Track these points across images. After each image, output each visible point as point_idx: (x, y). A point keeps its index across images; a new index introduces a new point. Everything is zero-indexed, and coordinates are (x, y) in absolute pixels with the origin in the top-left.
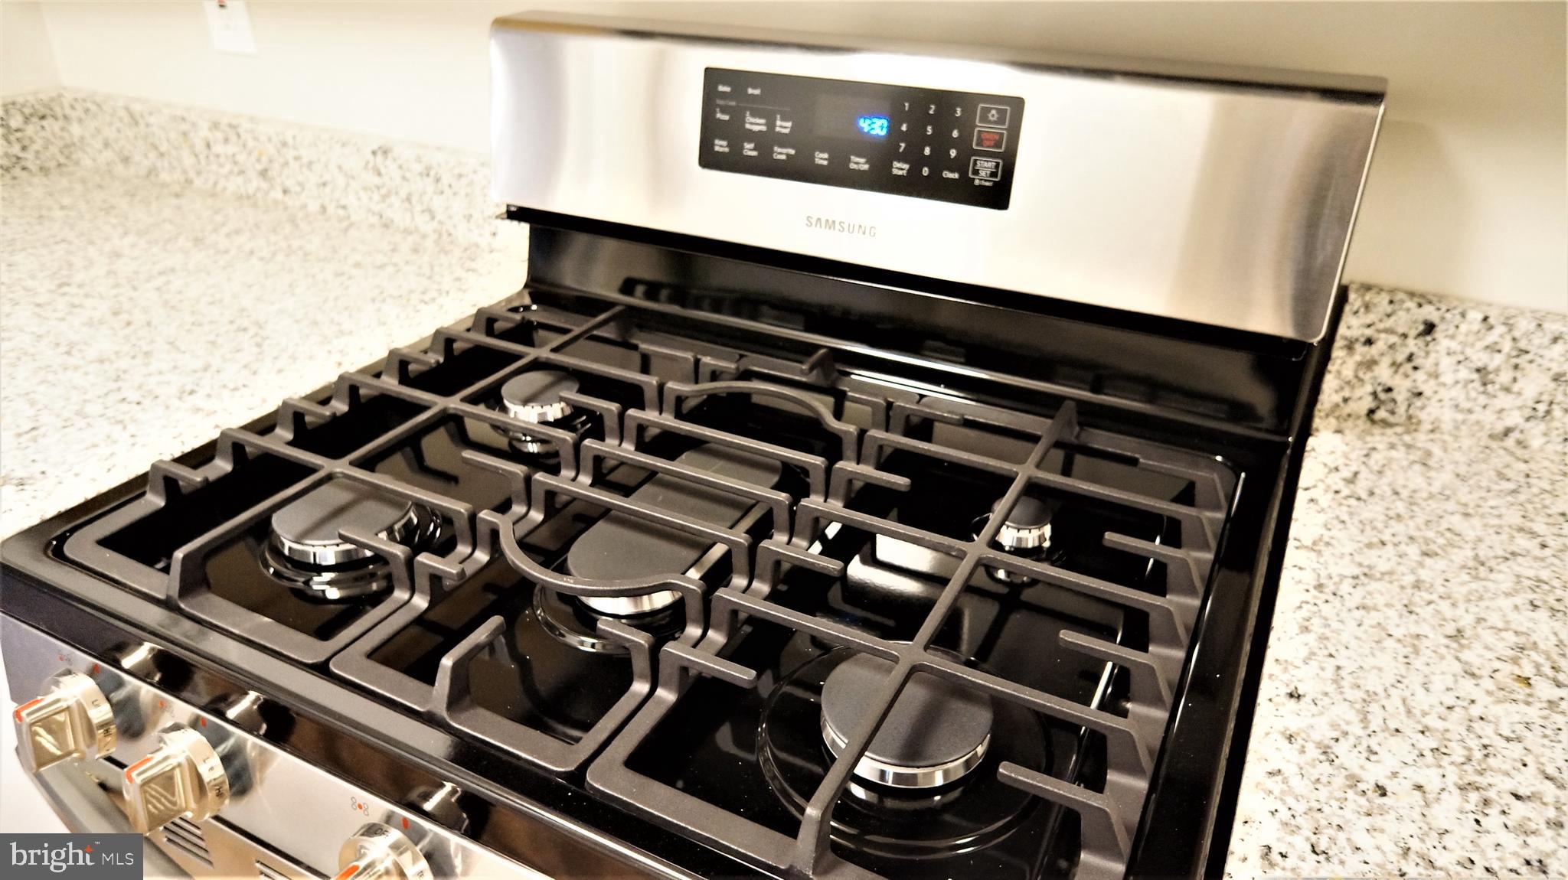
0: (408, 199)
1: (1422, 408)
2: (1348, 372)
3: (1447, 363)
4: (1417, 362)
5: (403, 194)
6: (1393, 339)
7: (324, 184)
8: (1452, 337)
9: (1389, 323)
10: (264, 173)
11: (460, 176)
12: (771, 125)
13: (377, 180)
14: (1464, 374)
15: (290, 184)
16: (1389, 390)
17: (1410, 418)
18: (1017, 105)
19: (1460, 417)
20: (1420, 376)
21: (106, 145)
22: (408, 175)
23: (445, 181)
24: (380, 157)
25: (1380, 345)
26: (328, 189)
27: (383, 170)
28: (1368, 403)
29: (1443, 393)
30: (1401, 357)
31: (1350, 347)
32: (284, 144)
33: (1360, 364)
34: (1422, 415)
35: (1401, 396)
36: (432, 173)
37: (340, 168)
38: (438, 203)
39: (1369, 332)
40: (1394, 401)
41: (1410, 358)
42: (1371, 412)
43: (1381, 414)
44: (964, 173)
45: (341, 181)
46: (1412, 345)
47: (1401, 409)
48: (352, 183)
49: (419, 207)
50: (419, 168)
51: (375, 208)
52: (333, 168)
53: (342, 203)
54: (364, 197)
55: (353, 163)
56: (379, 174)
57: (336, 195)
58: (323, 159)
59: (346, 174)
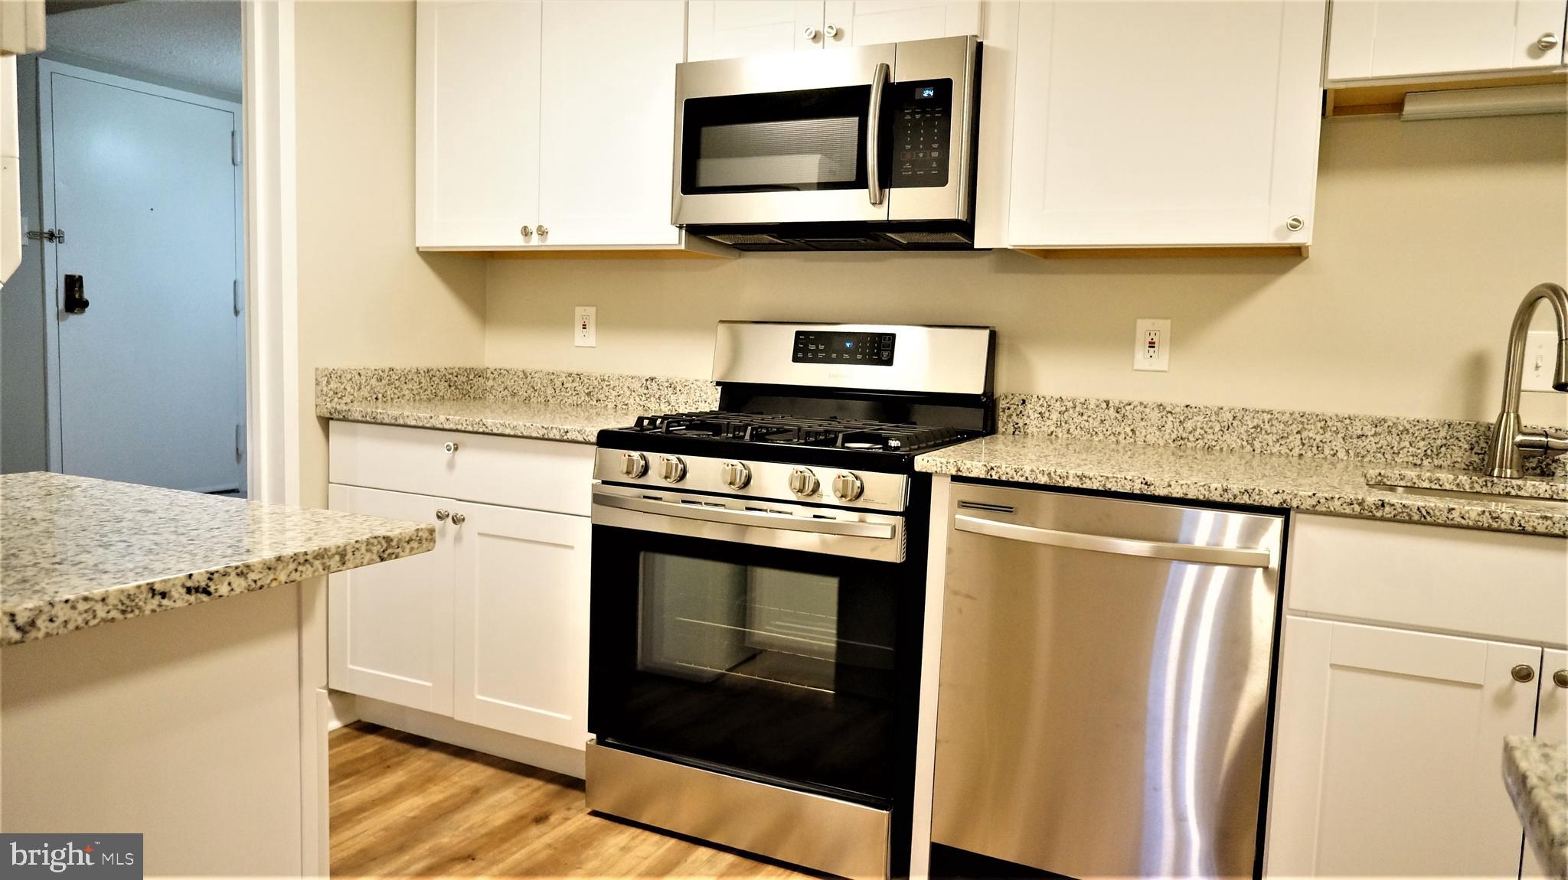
0: (659, 398)
1: (1028, 428)
2: (1005, 420)
3: (1031, 412)
4: (1023, 413)
5: (657, 396)
6: (1015, 406)
7: (619, 396)
8: (1030, 404)
9: (1012, 402)
10: (589, 394)
11: (686, 386)
12: (817, 347)
13: (646, 392)
14: (1037, 415)
15: (602, 397)
16: (1017, 424)
17: (1025, 432)
18: (893, 336)
19: (1038, 430)
20: (1025, 418)
21: (506, 388)
22: (661, 387)
23: (678, 389)
24: (649, 382)
25: (1012, 409)
26: (620, 398)
27: (649, 387)
28: (1012, 430)
29: (1033, 423)
30: (1018, 413)
31: (1004, 411)
32: (604, 380)
33: (1007, 416)
34: (1028, 431)
35: (1021, 425)
36: (673, 386)
37: (629, 387)
38: (673, 398)
39: (1008, 405)
40: (1019, 427)
41: (1021, 413)
42: (1014, 432)
43: (1017, 432)
44: (879, 357)
45: (628, 393)
46: (1021, 408)
47: (1022, 430)
48: (633, 393)
49: (664, 401)
50: (667, 384)
51: (642, 403)
52: (625, 388)
53: (626, 403)
54: (638, 399)
55: (636, 385)
56: (648, 389)
57: (624, 400)
58: (621, 385)
59: (631, 390)
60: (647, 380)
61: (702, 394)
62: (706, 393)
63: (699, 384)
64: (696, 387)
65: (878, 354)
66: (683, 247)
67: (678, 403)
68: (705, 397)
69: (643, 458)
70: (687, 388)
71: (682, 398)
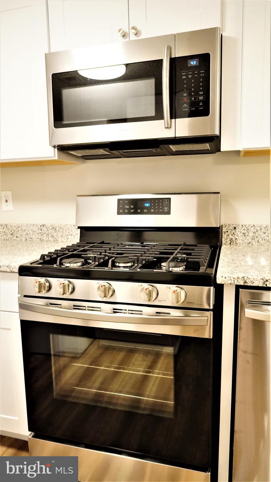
0: (48, 235)
1: (237, 241)
2: (226, 237)
3: (239, 233)
4: (235, 234)
5: (47, 234)
6: (231, 231)
8: (238, 229)
9: (229, 228)
10: (12, 234)
11: (61, 228)
12: (130, 207)
13: (41, 232)
14: (242, 234)
15: (18, 235)
16: (232, 239)
17: (236, 243)
18: (170, 199)
19: (243, 241)
20: (236, 236)
22: (48, 229)
23: (57, 229)
24: (42, 227)
25: (229, 232)
26: (28, 235)
27: (42, 229)
28: (229, 242)
29: (240, 238)
30: (232, 233)
31: (225, 233)
32: (19, 227)
33: (227, 236)
34: (238, 242)
35: (234, 240)
36: (54, 228)
37: (32, 230)
38: (55, 234)
39: (227, 230)
40: (233, 241)
41: (233, 233)
42: (230, 243)
43: (232, 243)
45: (32, 233)
46: (233, 231)
47: (234, 242)
48: (34, 233)
49: (50, 236)
50: (51, 228)
51: (39, 237)
52: (30, 230)
53: (31, 238)
54: (37, 235)
55: (35, 229)
56: (41, 230)
57: (30, 236)
58: (28, 229)
59: (33, 231)
60: (41, 226)
61: (70, 231)
62: (72, 231)
63: (68, 227)
64: (66, 228)
65: (162, 209)
66: (56, 158)
67: (57, 237)
68: (71, 233)
69: (47, 281)
70: (61, 229)
71: (60, 234)
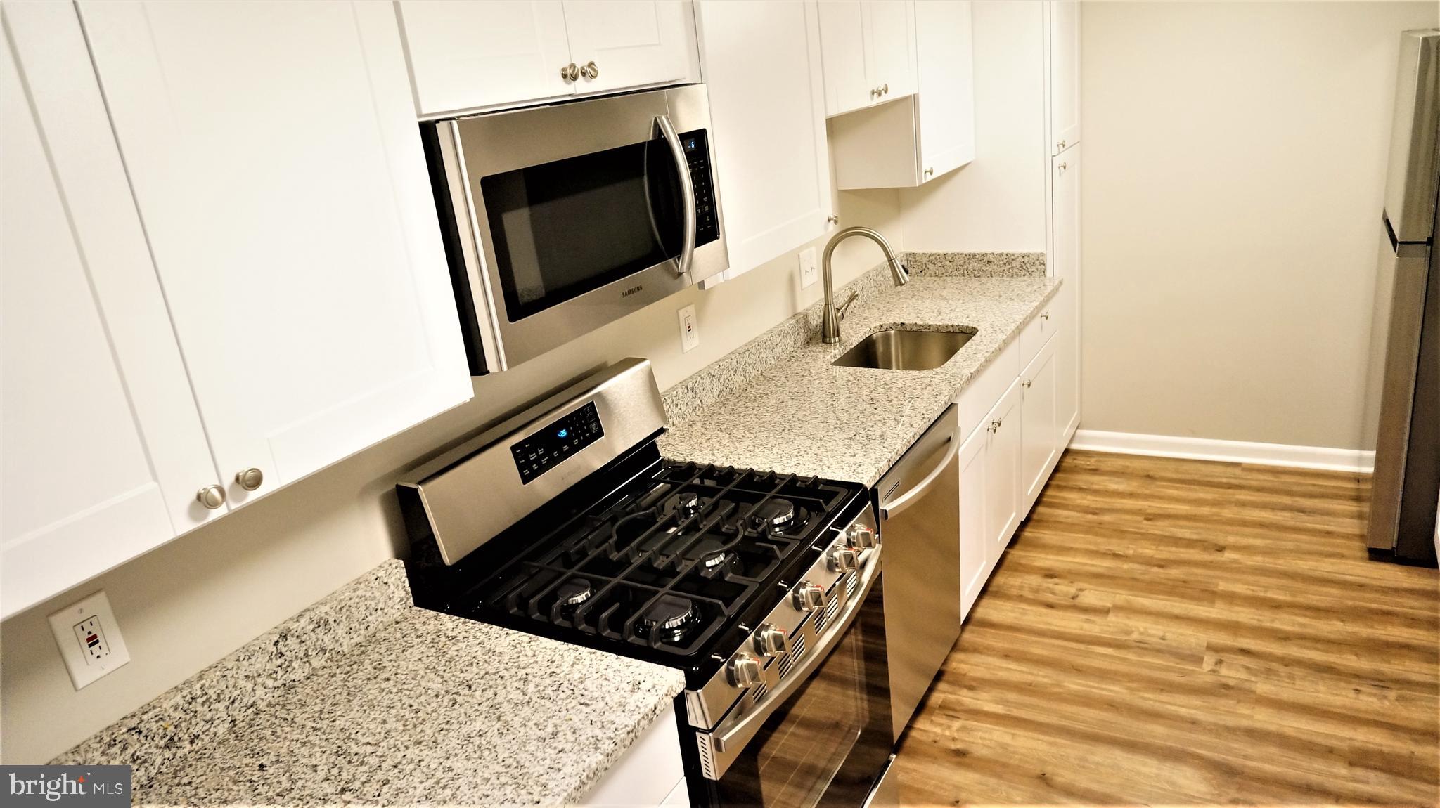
0: (306, 655)
5: (301, 655)
7: (233, 702)
11: (341, 609)
12: (537, 453)
13: (280, 661)
15: (198, 729)
18: (591, 404)
22: (303, 638)
23: (331, 621)
24: (280, 645)
26: (234, 704)
27: (284, 650)
32: (191, 699)
36: (324, 622)
37: (246, 677)
45: (250, 686)
48: (259, 680)
49: (314, 653)
50: (312, 626)
51: (279, 683)
52: (242, 683)
53: (250, 702)
54: (270, 683)
55: (260, 663)
56: (282, 654)
57: (245, 701)
58: (231, 682)
59: (253, 678)
60: (276, 643)
61: (368, 603)
62: (377, 598)
63: (360, 592)
64: (357, 600)
65: (589, 430)
67: (337, 641)
68: (376, 604)
70: (344, 610)
71: (341, 631)
